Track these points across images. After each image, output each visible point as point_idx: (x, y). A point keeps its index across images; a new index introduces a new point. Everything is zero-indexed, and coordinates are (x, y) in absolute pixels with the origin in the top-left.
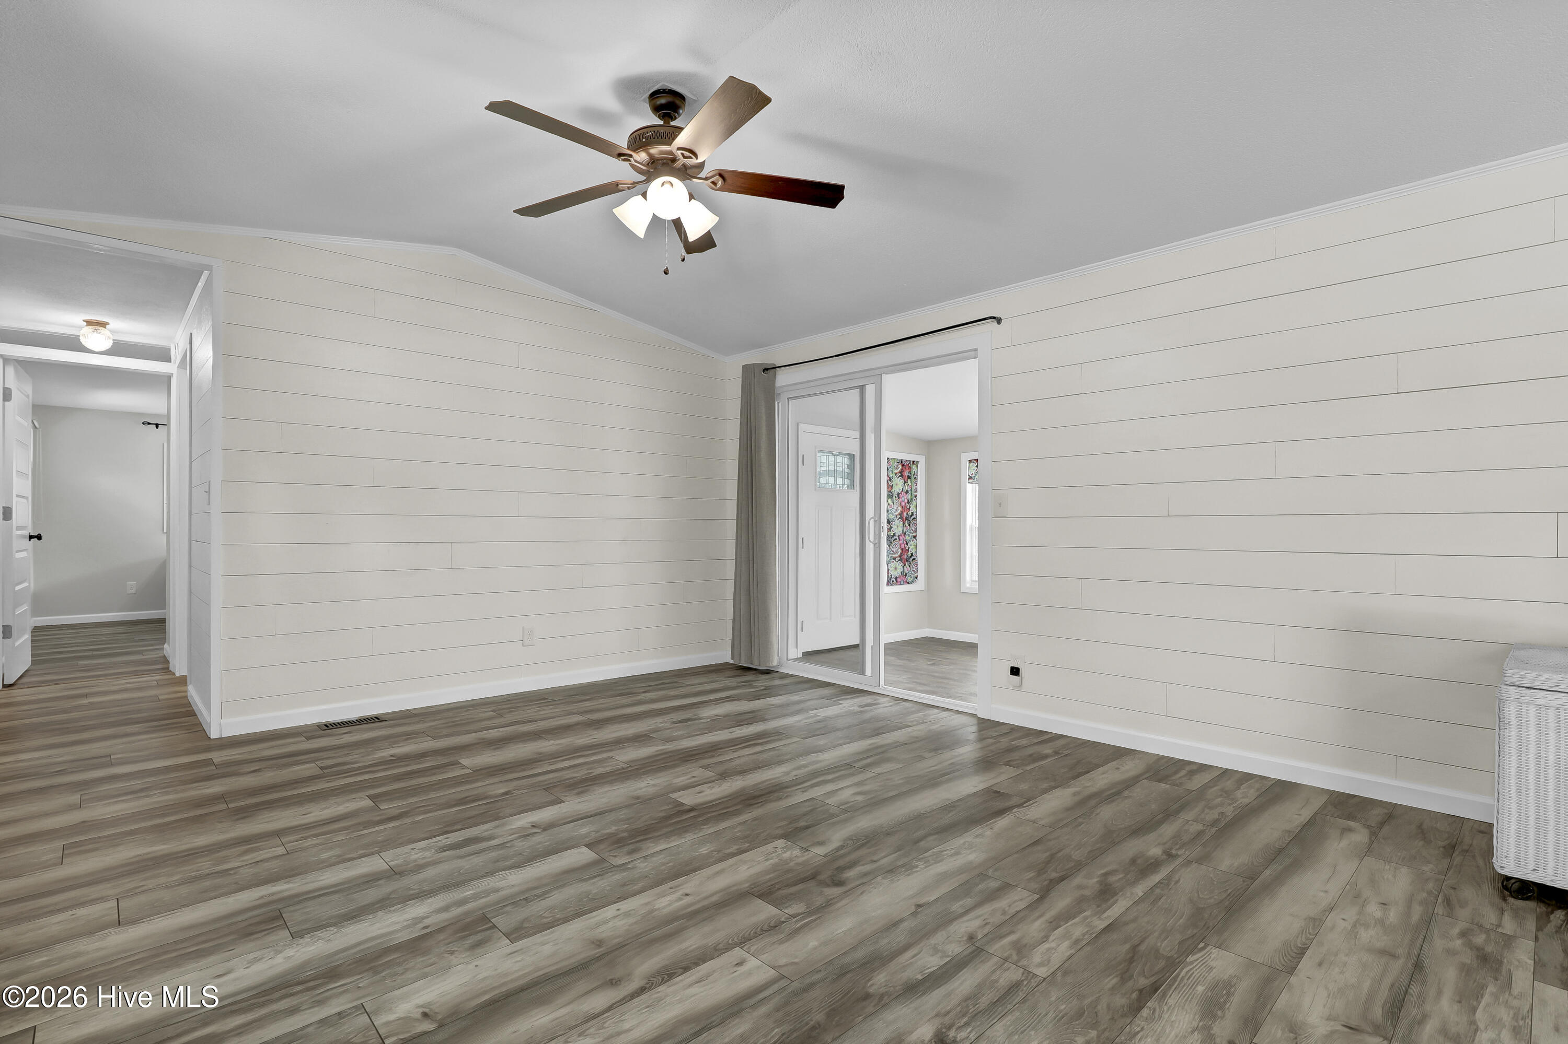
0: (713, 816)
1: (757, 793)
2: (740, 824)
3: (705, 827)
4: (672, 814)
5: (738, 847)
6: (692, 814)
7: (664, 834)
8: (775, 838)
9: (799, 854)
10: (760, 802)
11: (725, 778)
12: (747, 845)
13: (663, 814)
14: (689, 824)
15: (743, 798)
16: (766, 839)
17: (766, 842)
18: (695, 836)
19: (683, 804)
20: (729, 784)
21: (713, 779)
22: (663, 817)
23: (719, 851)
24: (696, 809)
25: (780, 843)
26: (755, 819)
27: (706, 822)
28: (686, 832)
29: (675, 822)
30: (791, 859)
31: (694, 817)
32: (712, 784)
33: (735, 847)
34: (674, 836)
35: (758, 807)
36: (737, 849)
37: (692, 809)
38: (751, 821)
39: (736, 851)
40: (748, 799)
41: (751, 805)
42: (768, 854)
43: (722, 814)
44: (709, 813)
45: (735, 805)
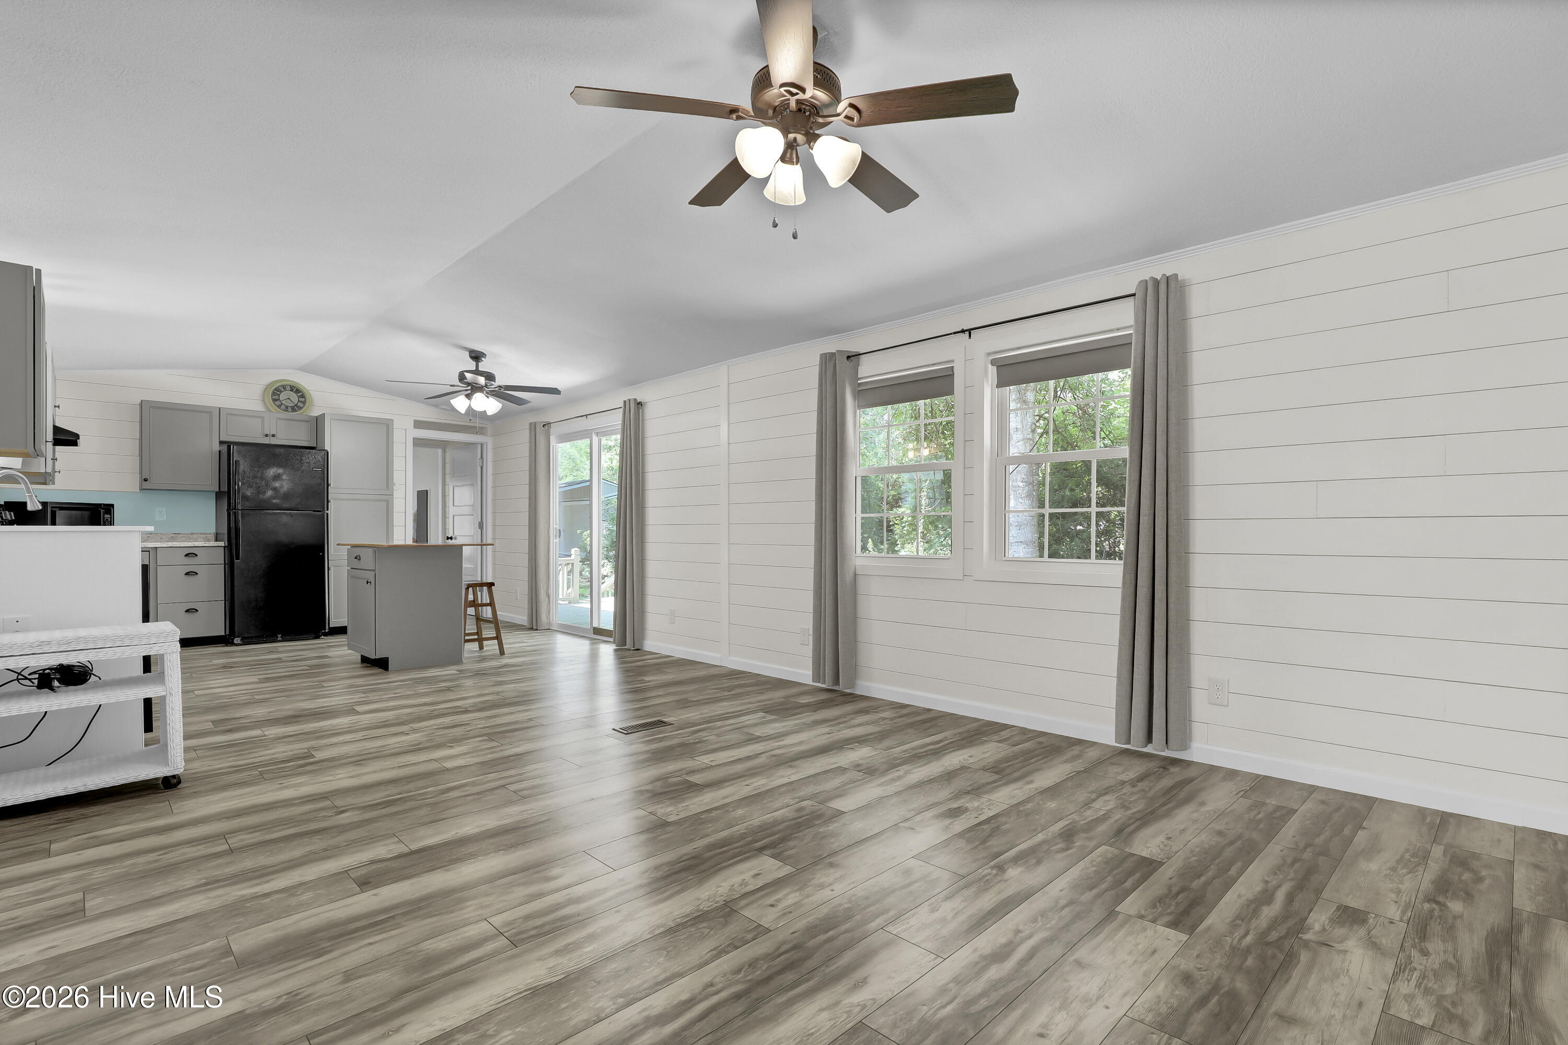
0: (737, 842)
1: (683, 875)
2: (707, 835)
3: (742, 831)
4: (780, 843)
5: (711, 815)
6: (759, 844)
7: (780, 823)
8: (676, 823)
9: (660, 810)
10: (682, 862)
11: (726, 904)
12: (703, 817)
13: (791, 843)
14: (759, 834)
15: (703, 867)
16: (685, 821)
17: (685, 820)
18: (750, 823)
19: (774, 856)
20: (721, 890)
21: (743, 902)
22: (789, 840)
23: (728, 811)
24: (756, 850)
25: (672, 819)
26: (692, 840)
27: (742, 836)
28: (760, 827)
29: (776, 835)
30: (668, 806)
31: (757, 841)
32: (743, 891)
33: (713, 814)
34: (770, 823)
35: (686, 855)
36: (711, 813)
37: (761, 850)
38: (696, 838)
39: (713, 811)
40: (697, 865)
41: (693, 858)
42: (685, 810)
43: (728, 846)
44: (742, 847)
45: (711, 858)
